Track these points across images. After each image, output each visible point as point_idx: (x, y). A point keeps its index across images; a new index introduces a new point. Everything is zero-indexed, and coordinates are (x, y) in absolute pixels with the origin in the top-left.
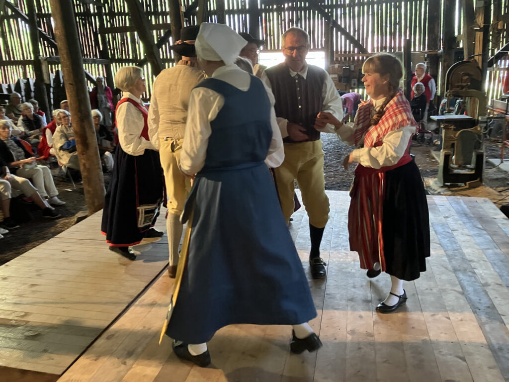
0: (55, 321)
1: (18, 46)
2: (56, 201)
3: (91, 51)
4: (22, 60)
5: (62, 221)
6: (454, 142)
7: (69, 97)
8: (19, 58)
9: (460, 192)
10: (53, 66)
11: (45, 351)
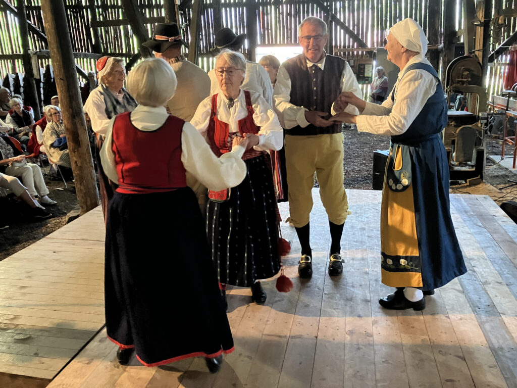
0: (47, 324)
1: (7, 40)
2: (47, 201)
3: (83, 45)
4: (11, 54)
5: (53, 221)
6: (454, 139)
7: (60, 92)
8: (8, 52)
9: (460, 190)
10: (43, 60)
11: (36, 354)
